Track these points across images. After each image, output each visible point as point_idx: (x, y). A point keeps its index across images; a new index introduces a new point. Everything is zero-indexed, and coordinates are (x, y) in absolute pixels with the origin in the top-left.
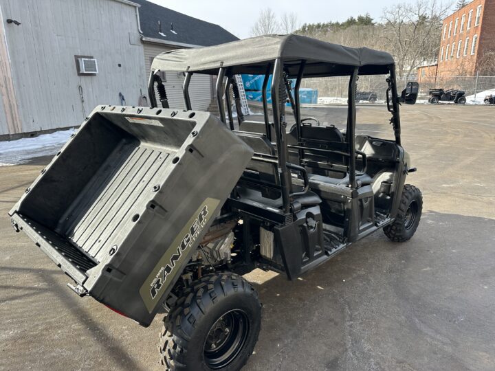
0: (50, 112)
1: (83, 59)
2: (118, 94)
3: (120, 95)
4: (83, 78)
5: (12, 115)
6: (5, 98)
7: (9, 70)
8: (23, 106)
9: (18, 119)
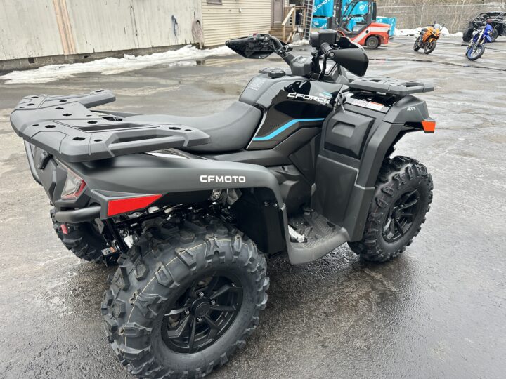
0: (102, 34)
2: (170, 17)
3: (173, 18)
5: (66, 35)
6: (59, 17)
8: (76, 27)
9: (71, 40)
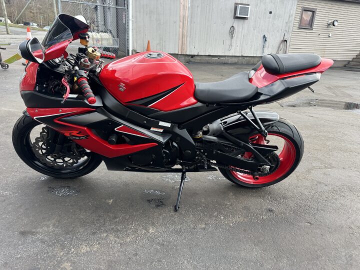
1: (240, 6)
3: (264, 36)
4: (236, 20)
5: (182, 41)
6: (181, 30)
7: (187, 11)
8: (190, 37)
9: (185, 44)
